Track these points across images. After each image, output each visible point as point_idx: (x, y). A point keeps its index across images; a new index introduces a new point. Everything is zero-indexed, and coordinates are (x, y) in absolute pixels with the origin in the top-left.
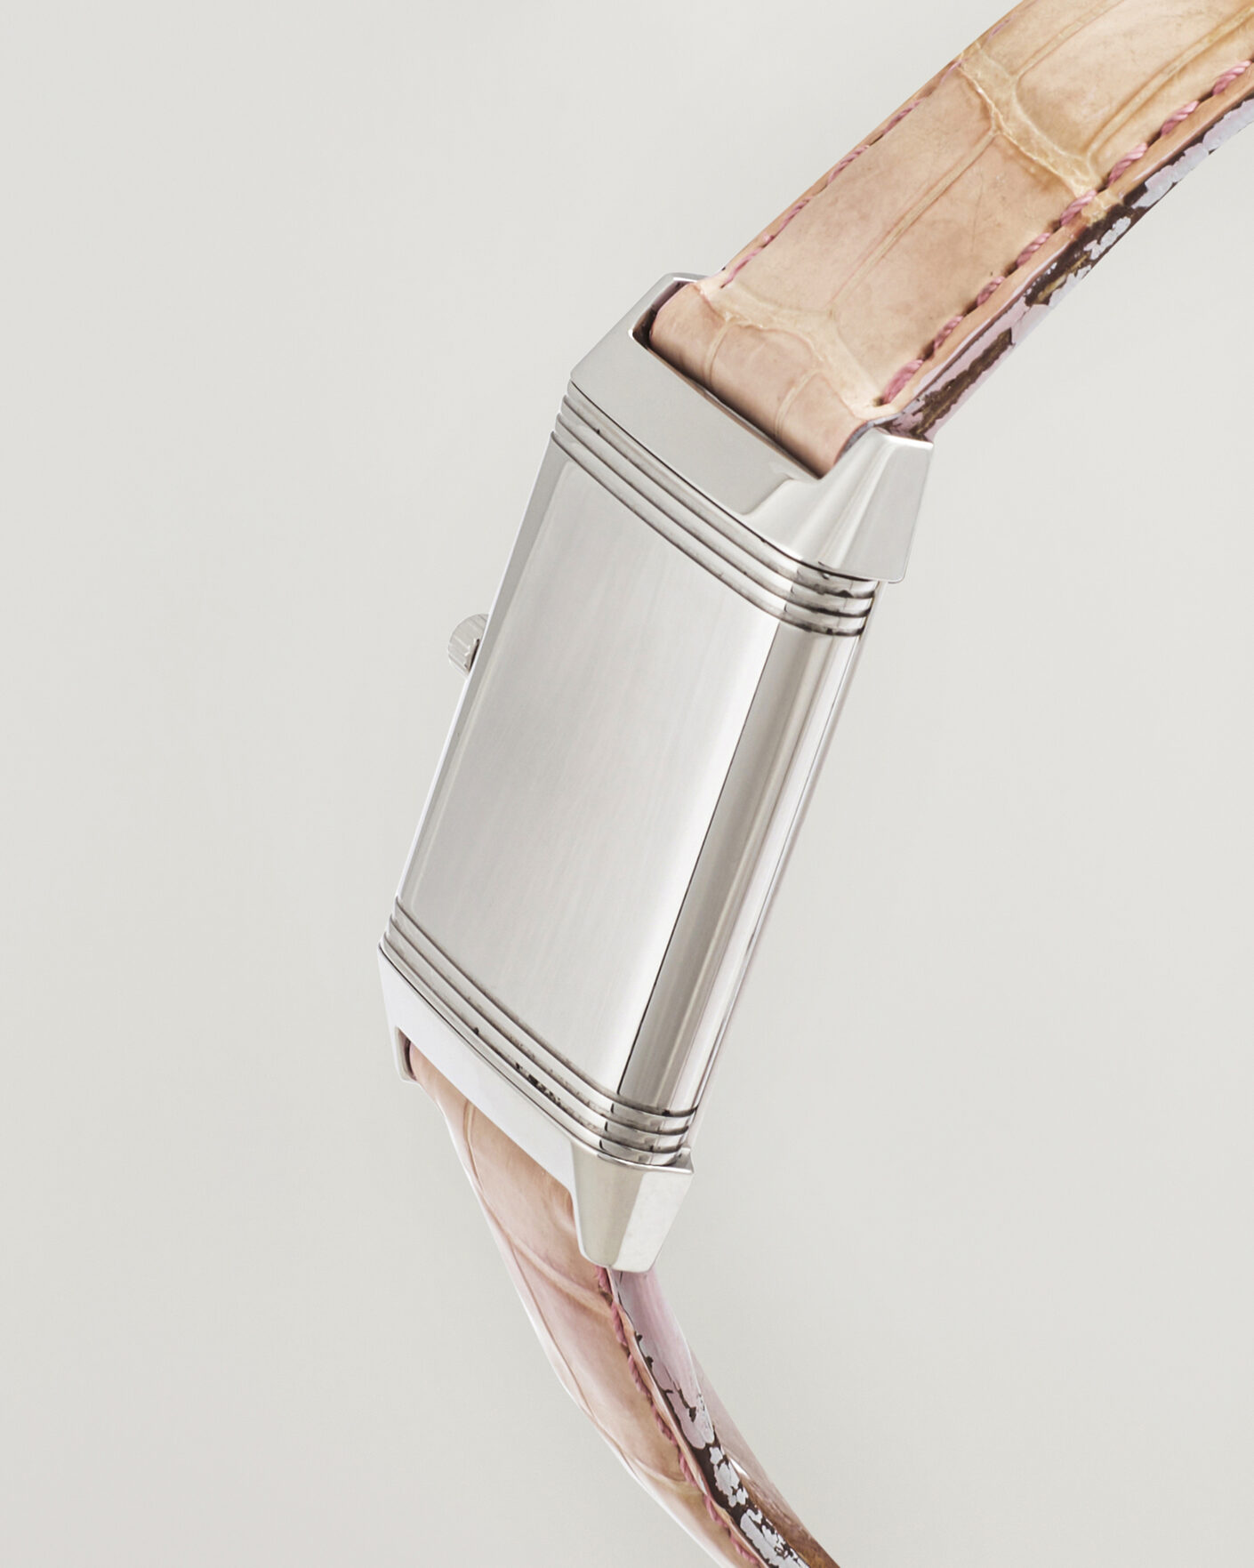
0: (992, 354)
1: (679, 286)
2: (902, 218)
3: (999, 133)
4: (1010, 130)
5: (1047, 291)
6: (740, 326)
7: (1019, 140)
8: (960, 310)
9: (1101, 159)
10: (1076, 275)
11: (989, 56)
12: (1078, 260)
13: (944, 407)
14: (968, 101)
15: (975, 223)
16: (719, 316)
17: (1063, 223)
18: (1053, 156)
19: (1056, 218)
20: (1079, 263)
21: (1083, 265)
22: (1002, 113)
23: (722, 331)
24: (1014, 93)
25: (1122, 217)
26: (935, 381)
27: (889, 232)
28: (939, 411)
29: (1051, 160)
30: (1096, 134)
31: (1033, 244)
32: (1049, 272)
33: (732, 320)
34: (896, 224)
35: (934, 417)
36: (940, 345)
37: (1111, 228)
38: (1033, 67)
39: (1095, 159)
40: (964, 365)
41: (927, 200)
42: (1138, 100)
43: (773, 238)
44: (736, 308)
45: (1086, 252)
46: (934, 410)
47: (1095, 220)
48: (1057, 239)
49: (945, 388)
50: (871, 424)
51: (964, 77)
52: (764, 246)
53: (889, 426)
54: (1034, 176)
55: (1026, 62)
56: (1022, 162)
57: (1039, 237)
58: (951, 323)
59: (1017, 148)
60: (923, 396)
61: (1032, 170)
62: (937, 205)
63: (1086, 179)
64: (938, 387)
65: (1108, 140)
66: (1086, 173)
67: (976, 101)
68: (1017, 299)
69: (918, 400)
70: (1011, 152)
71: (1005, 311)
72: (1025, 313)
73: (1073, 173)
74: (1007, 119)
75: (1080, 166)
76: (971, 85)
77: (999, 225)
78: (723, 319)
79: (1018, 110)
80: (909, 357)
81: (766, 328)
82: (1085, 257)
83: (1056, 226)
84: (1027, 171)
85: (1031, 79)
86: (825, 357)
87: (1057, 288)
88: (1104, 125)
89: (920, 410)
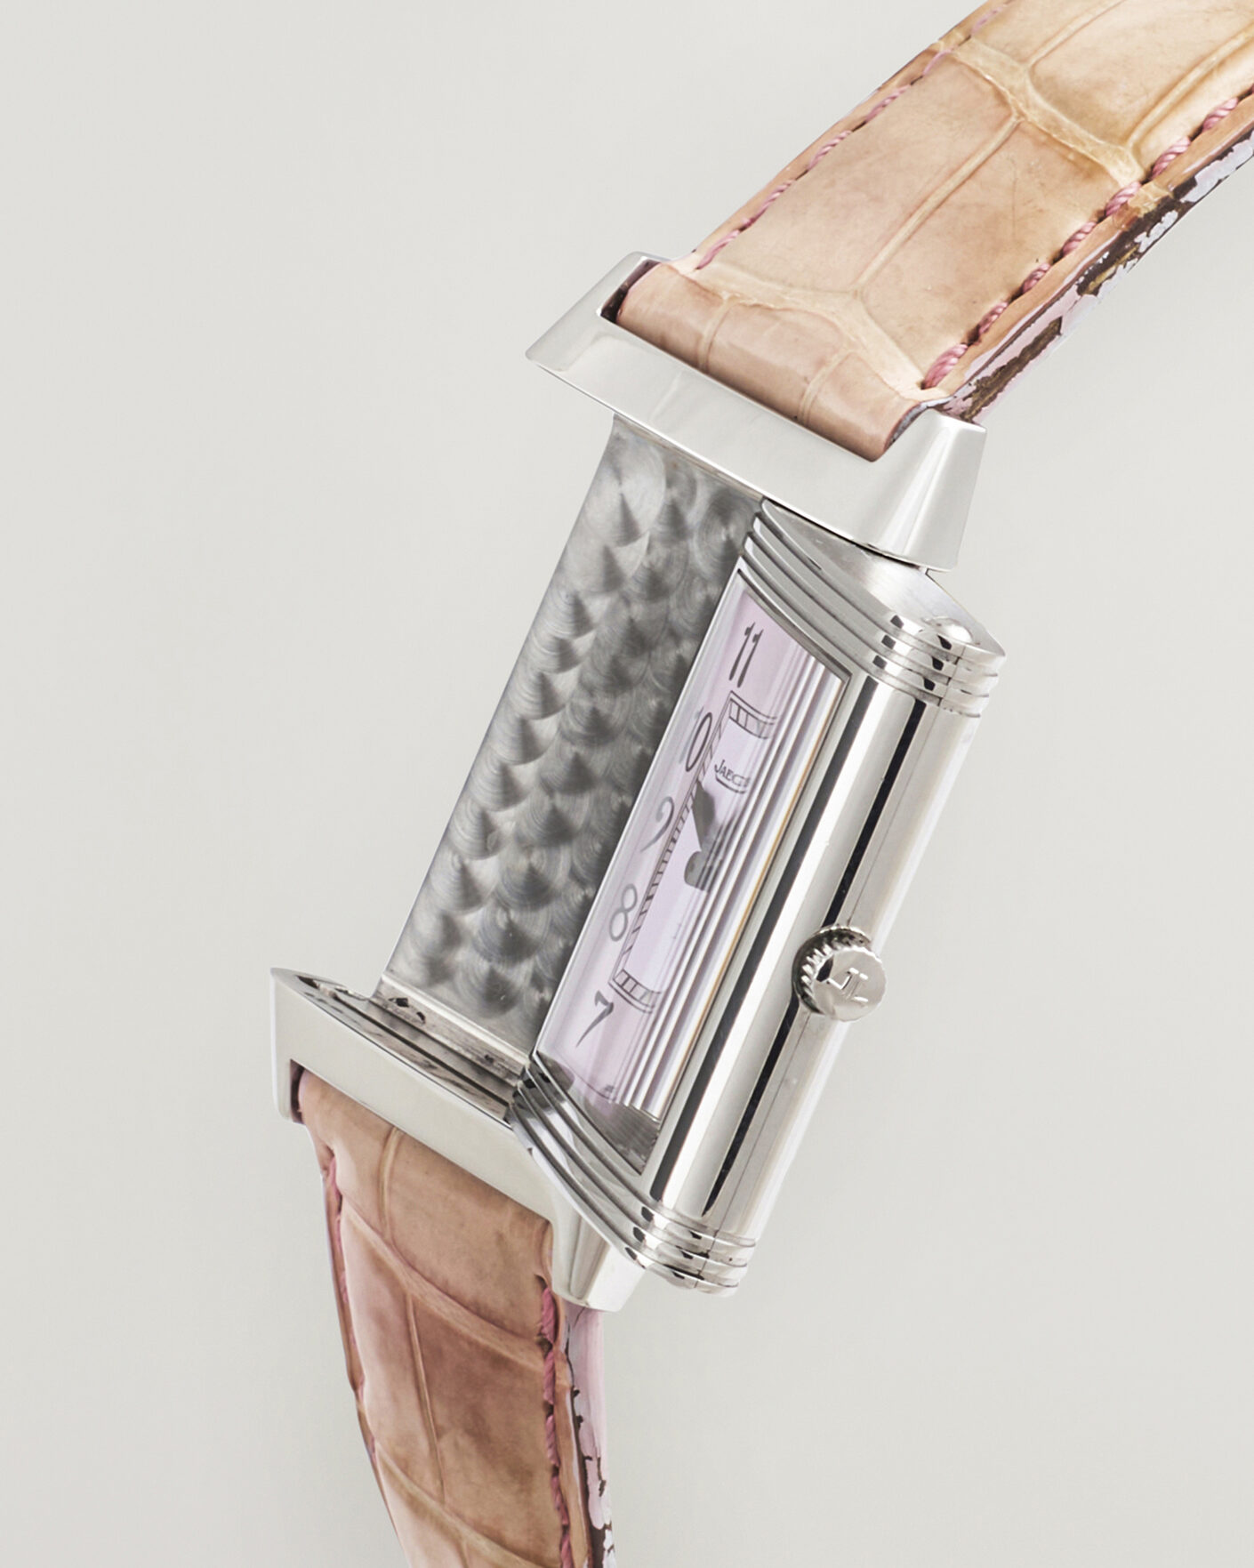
0: (1042, 343)
1: (648, 266)
2: (924, 201)
3: (1022, 119)
4: (1033, 116)
5: (1098, 281)
6: (744, 305)
7: (1049, 127)
8: (1005, 295)
9: (1143, 150)
10: (1125, 267)
11: (986, 44)
12: (1127, 251)
13: (991, 395)
14: (977, 87)
15: (1013, 209)
16: (714, 294)
17: (1108, 212)
18: (1089, 144)
19: (1102, 208)
20: (1128, 255)
21: (1132, 257)
22: (1021, 101)
23: (721, 310)
24: (1028, 81)
25: (1171, 210)
26: (987, 365)
27: (911, 215)
28: (987, 398)
29: (1090, 149)
30: (1137, 124)
31: (1079, 232)
32: (1100, 261)
33: (732, 298)
34: (918, 207)
35: (981, 403)
36: (987, 330)
37: (1160, 221)
38: (1047, 55)
39: (1137, 151)
40: (1014, 351)
41: (951, 184)
42: (1177, 92)
43: (753, 221)
44: (733, 286)
45: (1136, 244)
46: (983, 396)
47: (1146, 212)
48: (1104, 229)
49: (995, 374)
50: (924, 405)
51: (961, 63)
52: (742, 229)
53: (940, 408)
54: (1074, 163)
55: (1036, 51)
56: (1057, 148)
57: (1085, 226)
58: (998, 307)
59: (1049, 135)
60: (974, 380)
61: (1071, 157)
62: (964, 189)
63: (1129, 170)
64: (988, 372)
65: (1150, 131)
66: (1128, 162)
67: (987, 88)
68: (1068, 287)
69: (970, 385)
70: (1043, 138)
71: (1057, 298)
72: (1076, 302)
73: (1115, 163)
74: (1028, 107)
75: (1121, 157)
76: (975, 72)
77: (1041, 211)
78: (720, 298)
79: (1039, 100)
80: (954, 341)
81: (778, 307)
82: (1135, 249)
83: (1102, 216)
84: (1064, 158)
85: (1046, 68)
86: (857, 337)
87: (1107, 279)
88: (1144, 115)
89: (970, 396)
